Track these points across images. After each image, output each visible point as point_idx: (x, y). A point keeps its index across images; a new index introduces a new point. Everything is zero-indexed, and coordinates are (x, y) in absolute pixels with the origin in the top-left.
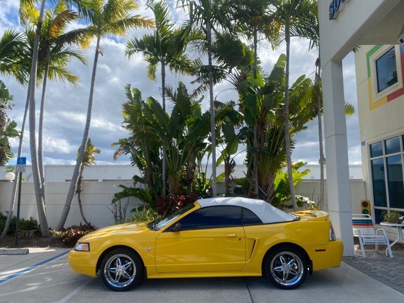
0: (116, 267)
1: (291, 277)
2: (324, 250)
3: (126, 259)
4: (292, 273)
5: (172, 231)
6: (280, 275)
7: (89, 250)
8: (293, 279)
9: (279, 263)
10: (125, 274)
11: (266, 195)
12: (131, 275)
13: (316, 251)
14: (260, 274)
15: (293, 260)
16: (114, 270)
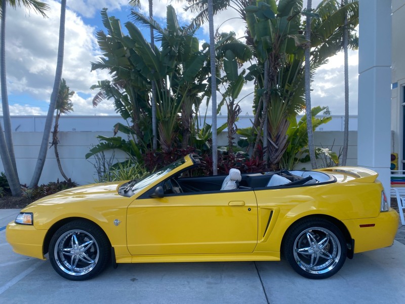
0: (71, 247)
1: (322, 261)
2: (373, 225)
3: (86, 236)
4: (323, 256)
5: (151, 197)
6: (307, 259)
7: (32, 224)
8: (324, 265)
9: (305, 241)
10: (84, 258)
11: (277, 147)
12: (94, 259)
13: (361, 226)
14: (278, 259)
15: (326, 239)
16: (69, 252)
